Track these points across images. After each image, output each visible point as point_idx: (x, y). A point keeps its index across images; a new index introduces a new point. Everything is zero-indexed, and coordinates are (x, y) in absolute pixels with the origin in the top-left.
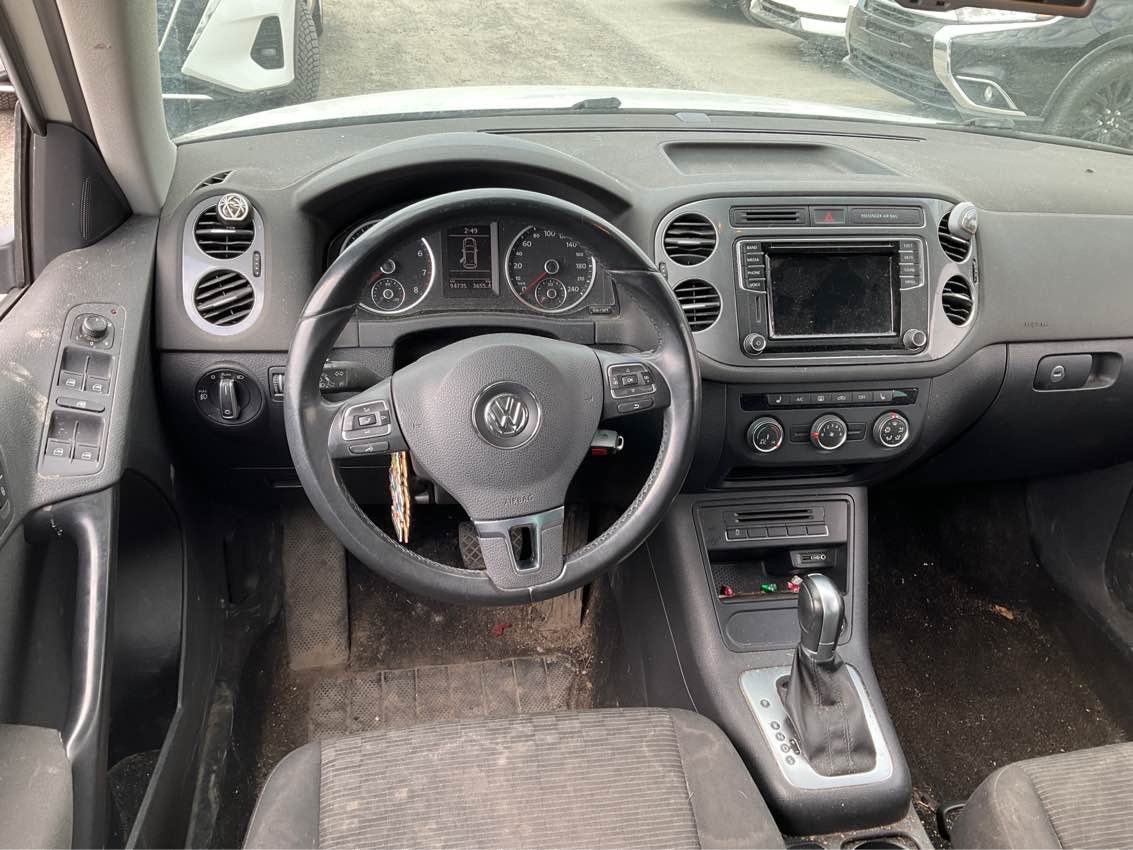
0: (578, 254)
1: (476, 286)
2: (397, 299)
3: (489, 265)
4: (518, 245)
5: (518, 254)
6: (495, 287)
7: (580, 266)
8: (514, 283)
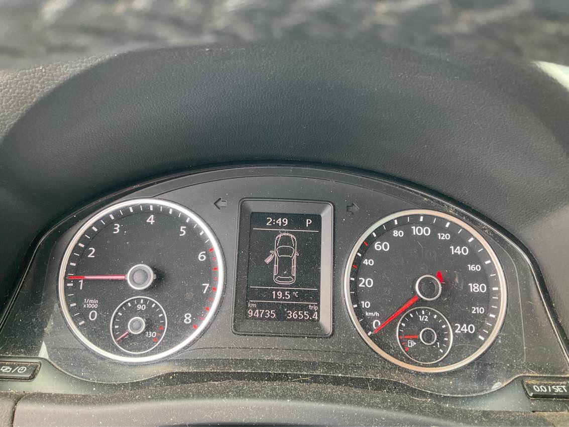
0: (471, 268)
1: (293, 315)
2: (152, 334)
3: (316, 281)
4: (366, 248)
5: (366, 262)
6: (326, 320)
7: (476, 288)
8: (359, 312)
